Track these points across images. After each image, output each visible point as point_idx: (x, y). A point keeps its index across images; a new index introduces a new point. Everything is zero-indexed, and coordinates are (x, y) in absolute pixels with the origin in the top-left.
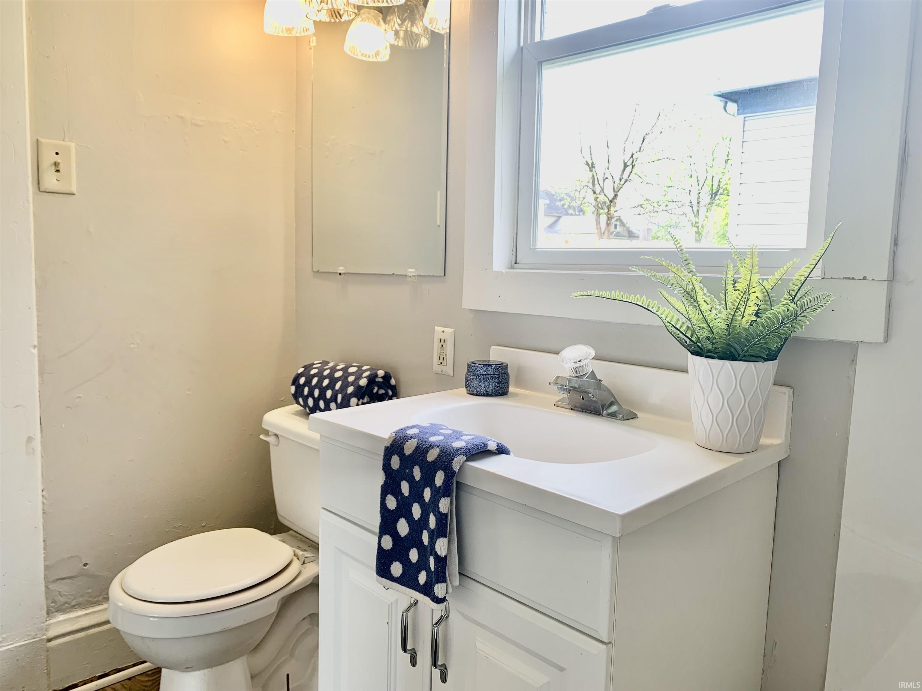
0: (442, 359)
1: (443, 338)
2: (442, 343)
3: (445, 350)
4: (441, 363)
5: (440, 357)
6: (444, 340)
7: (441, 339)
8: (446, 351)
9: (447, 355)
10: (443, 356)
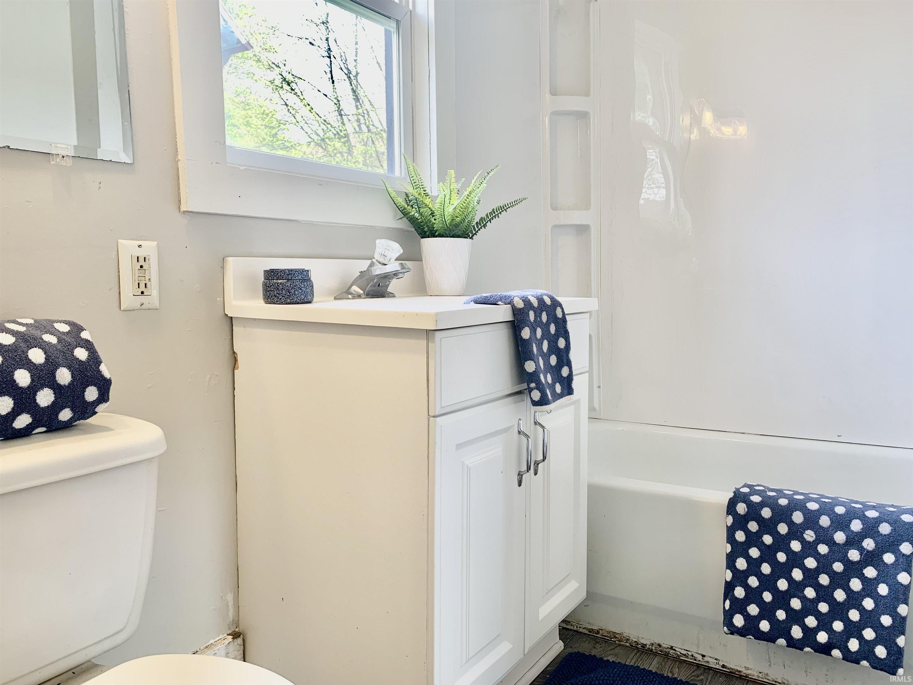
0: (142, 286)
1: (142, 256)
2: (142, 262)
3: (147, 272)
4: (142, 293)
5: (139, 284)
6: (145, 258)
7: (138, 257)
8: (150, 273)
9: (152, 280)
10: (145, 282)
